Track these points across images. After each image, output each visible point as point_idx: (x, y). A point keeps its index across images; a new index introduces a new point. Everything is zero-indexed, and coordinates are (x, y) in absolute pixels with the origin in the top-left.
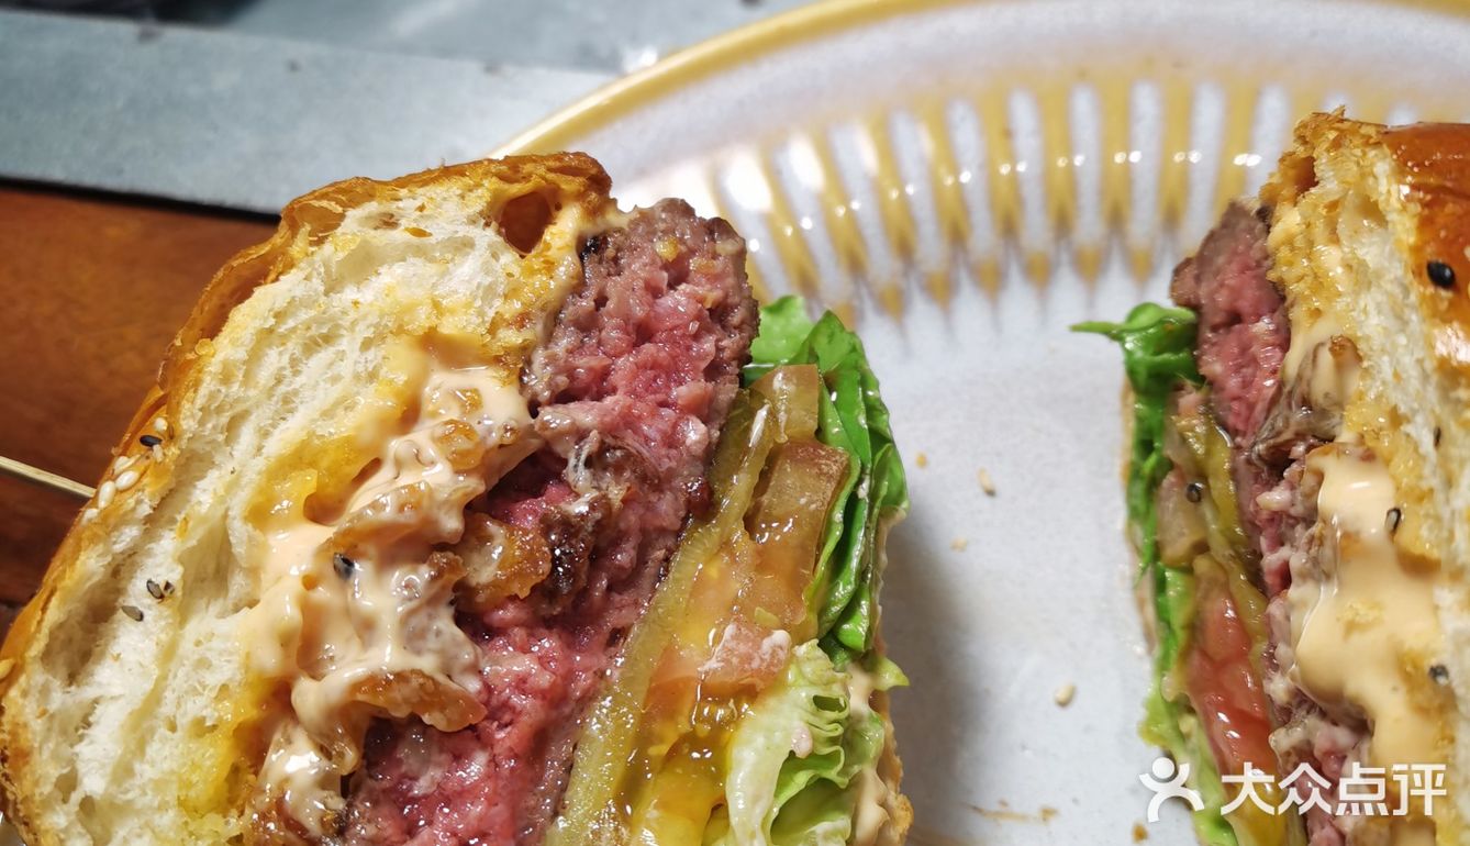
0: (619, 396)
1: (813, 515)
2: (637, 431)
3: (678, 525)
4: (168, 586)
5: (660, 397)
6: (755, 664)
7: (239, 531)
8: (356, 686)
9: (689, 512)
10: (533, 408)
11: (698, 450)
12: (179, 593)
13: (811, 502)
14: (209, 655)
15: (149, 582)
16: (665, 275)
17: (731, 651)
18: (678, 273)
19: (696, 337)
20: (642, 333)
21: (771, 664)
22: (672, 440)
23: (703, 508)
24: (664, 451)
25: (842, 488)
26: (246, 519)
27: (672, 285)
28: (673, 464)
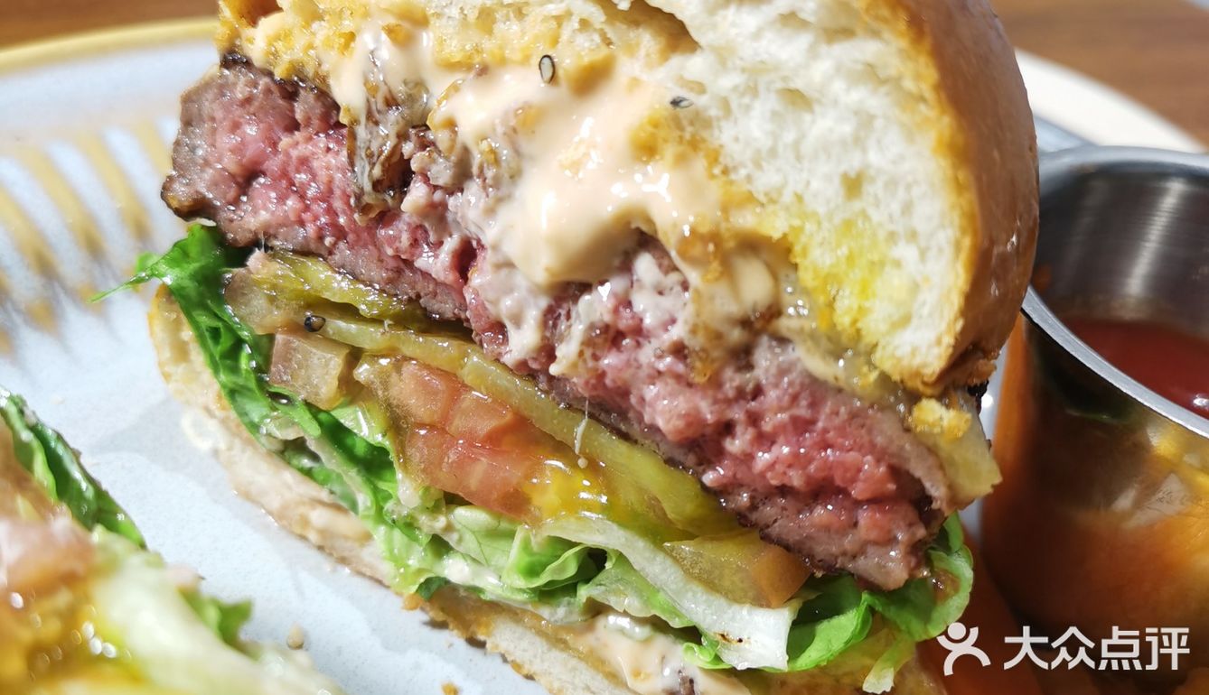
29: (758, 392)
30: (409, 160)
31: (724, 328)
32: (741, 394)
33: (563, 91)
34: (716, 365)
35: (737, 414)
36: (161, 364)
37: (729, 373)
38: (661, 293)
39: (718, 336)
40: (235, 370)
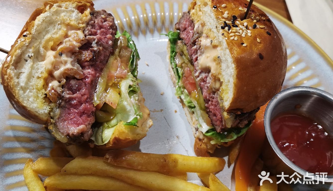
0: (99, 35)
1: (128, 56)
2: (102, 41)
3: (109, 55)
4: (31, 56)
5: (105, 36)
6: (123, 73)
7: (42, 50)
8: (65, 70)
9: (110, 53)
10: (85, 36)
11: (111, 45)
12: (33, 57)
13: (127, 54)
14: (39, 67)
15: (28, 55)
16: (103, 20)
17: (119, 71)
18: (105, 20)
19: (109, 29)
20: (101, 27)
21: (125, 74)
22: (107, 43)
23: (112, 53)
24: (106, 44)
25: (132, 53)
26: (43, 47)
27: (104, 22)
28: (108, 46)
29: (213, 98)
30: (196, 42)
31: (213, 88)
32: (212, 97)
33: (211, 46)
34: (210, 92)
35: (211, 99)
36: (167, 47)
37: (211, 94)
38: (210, 79)
39: (212, 89)
40: (172, 54)
